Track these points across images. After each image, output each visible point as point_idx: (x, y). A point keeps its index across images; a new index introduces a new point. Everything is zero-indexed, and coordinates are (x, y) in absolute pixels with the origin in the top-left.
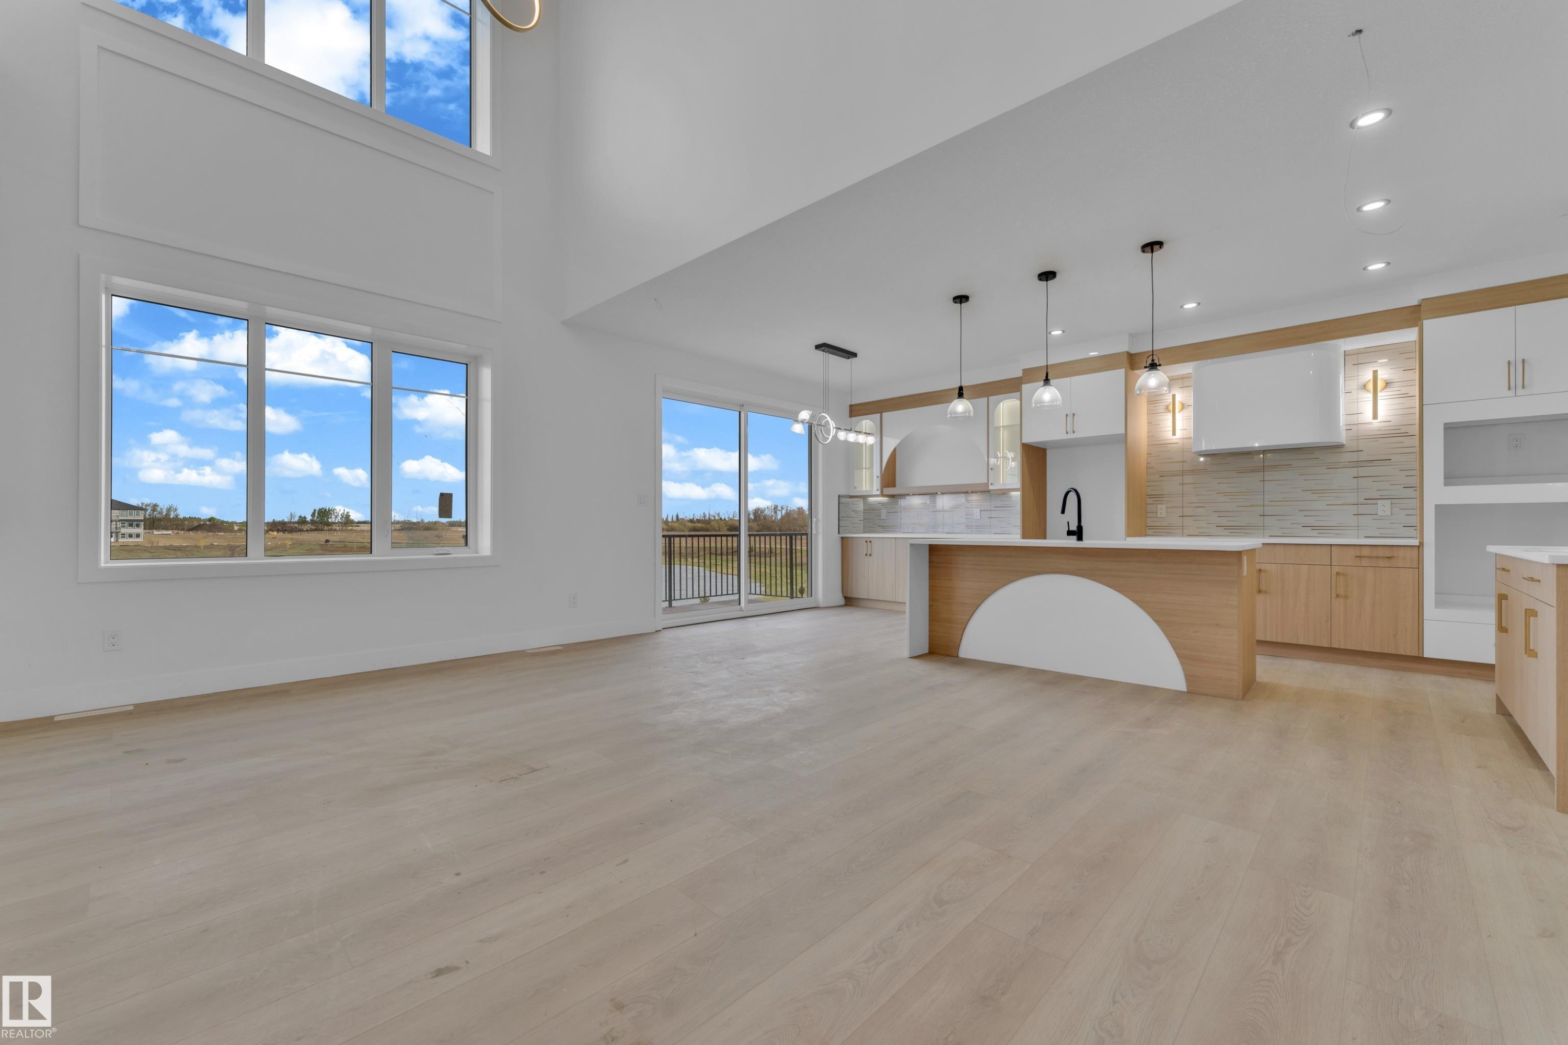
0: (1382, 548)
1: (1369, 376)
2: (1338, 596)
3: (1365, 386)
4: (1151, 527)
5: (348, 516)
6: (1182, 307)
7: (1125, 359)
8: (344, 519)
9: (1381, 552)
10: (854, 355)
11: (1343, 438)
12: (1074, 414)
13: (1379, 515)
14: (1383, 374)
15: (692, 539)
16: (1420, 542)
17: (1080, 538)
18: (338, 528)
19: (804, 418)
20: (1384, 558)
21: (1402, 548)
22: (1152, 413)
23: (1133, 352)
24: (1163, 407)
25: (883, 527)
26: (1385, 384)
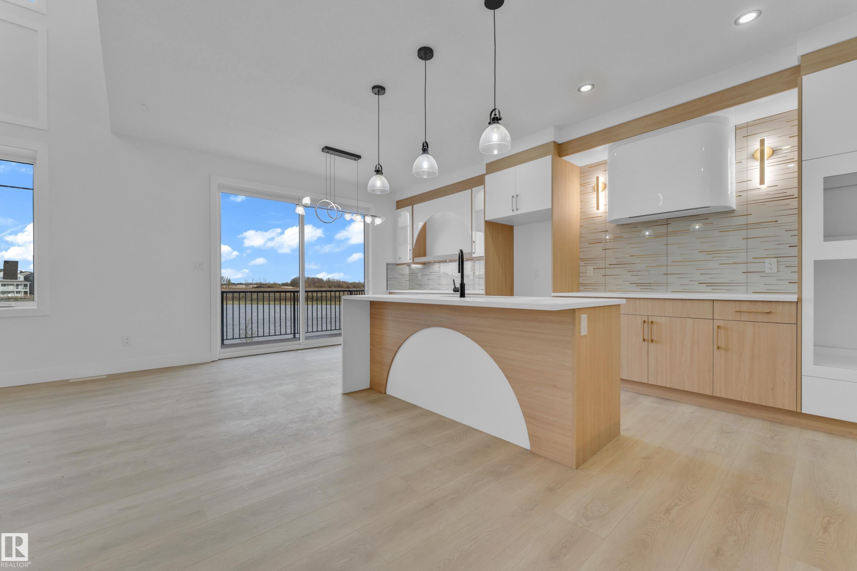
0: (760, 304)
1: (757, 146)
2: (718, 348)
3: (753, 155)
4: (583, 285)
5: (229, 281)
6: (579, 90)
7: (552, 147)
8: (227, 282)
9: (759, 308)
10: (359, 157)
11: (733, 203)
12: (517, 196)
13: (766, 272)
14: (770, 143)
15: (312, 293)
16: (798, 298)
17: (463, 295)
18: (224, 287)
19: (306, 203)
20: (762, 313)
21: (780, 304)
22: (583, 193)
23: (560, 142)
24: (591, 188)
25: (419, 285)
26: (772, 151)
